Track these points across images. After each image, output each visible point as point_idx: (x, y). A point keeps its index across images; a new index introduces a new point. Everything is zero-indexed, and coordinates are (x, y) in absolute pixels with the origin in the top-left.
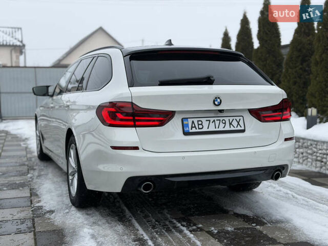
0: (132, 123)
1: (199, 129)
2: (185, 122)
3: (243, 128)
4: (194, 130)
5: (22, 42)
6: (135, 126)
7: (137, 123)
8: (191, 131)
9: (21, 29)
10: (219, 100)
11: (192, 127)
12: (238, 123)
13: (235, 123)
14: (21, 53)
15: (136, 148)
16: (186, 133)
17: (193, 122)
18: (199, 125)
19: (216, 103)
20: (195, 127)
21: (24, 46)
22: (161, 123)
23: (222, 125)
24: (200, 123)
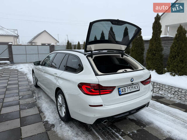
0: (99, 93)
1: (125, 92)
2: (119, 90)
3: (139, 89)
4: (123, 93)
5: (17, 34)
6: (100, 95)
7: (101, 93)
8: (122, 94)
9: (17, 30)
10: (133, 79)
11: (122, 92)
12: (137, 87)
13: (136, 87)
14: (18, 38)
15: (102, 106)
16: (120, 95)
17: (122, 89)
18: (124, 90)
19: (132, 81)
20: (123, 91)
21: (19, 36)
22: (111, 92)
23: (132, 89)
24: (125, 89)
